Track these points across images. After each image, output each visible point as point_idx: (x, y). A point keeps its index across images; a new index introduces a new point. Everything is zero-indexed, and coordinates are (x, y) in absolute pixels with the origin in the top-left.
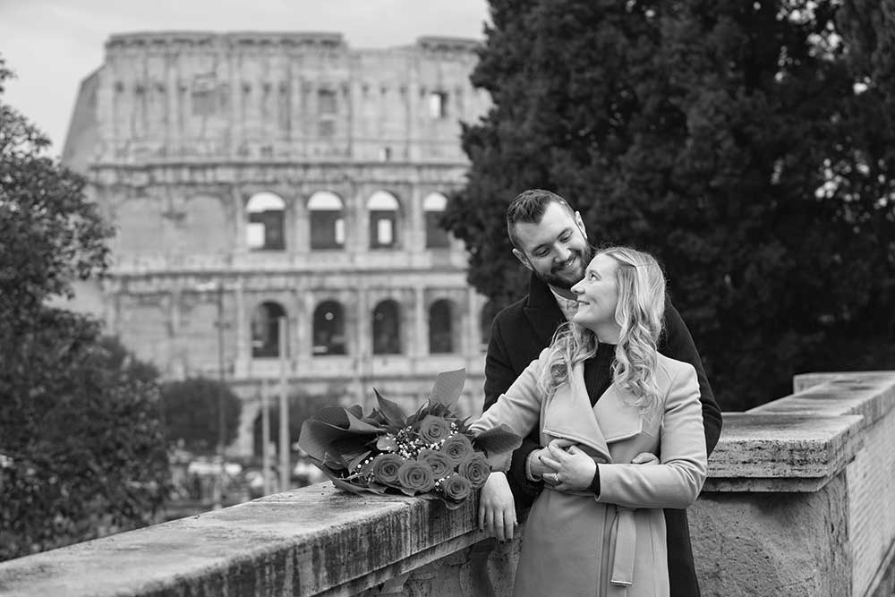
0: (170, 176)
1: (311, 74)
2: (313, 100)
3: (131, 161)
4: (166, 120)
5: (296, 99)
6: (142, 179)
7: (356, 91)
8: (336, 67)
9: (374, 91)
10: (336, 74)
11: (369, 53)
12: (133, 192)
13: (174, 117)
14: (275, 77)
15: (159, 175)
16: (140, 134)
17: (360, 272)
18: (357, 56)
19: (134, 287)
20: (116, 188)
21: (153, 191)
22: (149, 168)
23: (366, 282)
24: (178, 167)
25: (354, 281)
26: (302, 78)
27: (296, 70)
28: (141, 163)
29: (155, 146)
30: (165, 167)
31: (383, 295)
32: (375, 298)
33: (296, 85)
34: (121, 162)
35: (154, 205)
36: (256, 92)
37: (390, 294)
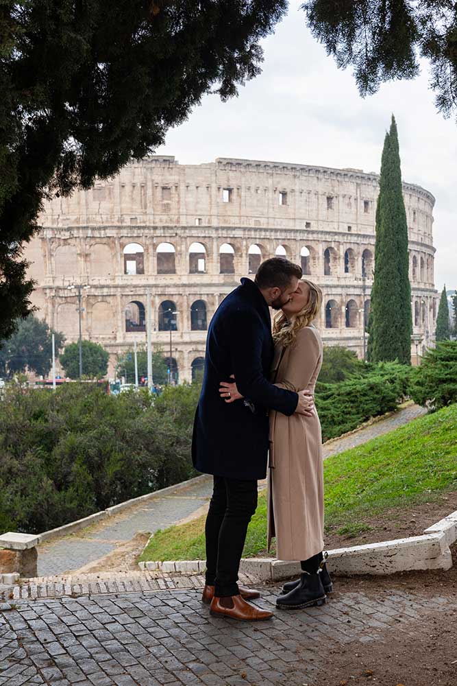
0: (81, 234)
1: (157, 178)
2: (159, 191)
3: (60, 225)
4: (79, 203)
5: (149, 192)
6: (67, 234)
7: (182, 187)
8: (171, 175)
9: (192, 188)
10: (171, 178)
11: (190, 167)
12: (62, 242)
13: (83, 202)
14: (138, 180)
15: (75, 233)
16: (65, 211)
17: (184, 285)
18: (183, 168)
19: (61, 293)
20: (52, 240)
21: (72, 242)
22: (69, 229)
23: (188, 291)
24: (84, 228)
25: (181, 290)
26: (153, 181)
27: (149, 177)
28: (66, 227)
29: (73, 218)
30: (78, 228)
31: (197, 298)
32: (193, 300)
33: (149, 184)
34: (55, 226)
35: (74, 249)
36: (128, 188)
37: (201, 297)
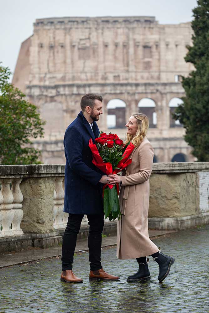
0: (67, 91)
1: (139, 38)
2: (140, 50)
3: (47, 83)
4: (65, 62)
5: (131, 50)
6: (53, 92)
7: (162, 46)
8: (152, 34)
9: (172, 46)
10: (152, 37)
11: (169, 26)
12: (48, 99)
13: (69, 61)
14: (121, 39)
15: (61, 90)
16: (52, 69)
17: (165, 139)
18: (163, 28)
19: (49, 148)
20: (40, 97)
21: (58, 99)
22: (56, 87)
23: (168, 144)
24: (71, 86)
25: (162, 144)
26: (134, 40)
27: (131, 36)
28: (53, 85)
29: (59, 76)
30: (64, 86)
31: (177, 151)
32: (173, 153)
33: (131, 43)
34: (42, 84)
35: (60, 106)
36: (111, 47)
37: (181, 150)
